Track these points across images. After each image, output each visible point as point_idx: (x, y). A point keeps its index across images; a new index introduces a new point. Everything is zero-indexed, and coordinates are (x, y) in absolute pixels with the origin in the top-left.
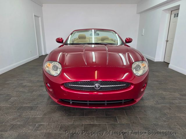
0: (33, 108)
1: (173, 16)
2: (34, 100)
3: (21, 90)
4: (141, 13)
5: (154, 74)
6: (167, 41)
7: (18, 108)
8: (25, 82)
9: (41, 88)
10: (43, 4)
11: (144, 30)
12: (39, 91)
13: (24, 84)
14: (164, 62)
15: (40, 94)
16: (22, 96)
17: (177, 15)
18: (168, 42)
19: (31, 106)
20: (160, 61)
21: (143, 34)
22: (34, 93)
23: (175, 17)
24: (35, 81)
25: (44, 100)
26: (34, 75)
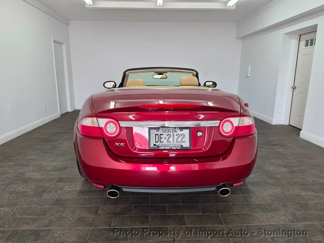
0: (41, 234)
1: (303, 43)
2: (44, 213)
3: (20, 189)
4: (243, 38)
5: (277, 150)
6: (294, 88)
7: (9, 234)
8: (29, 171)
9: (59, 184)
10: (71, 22)
11: (250, 67)
12: (56, 192)
13: (28, 175)
14: (289, 125)
15: (57, 200)
16: (20, 204)
17: (311, 43)
18: (295, 90)
19: (37, 230)
20: (282, 123)
21: (249, 75)
22: (45, 196)
23: (307, 45)
24: (49, 168)
25: (64, 215)
26: (48, 155)
